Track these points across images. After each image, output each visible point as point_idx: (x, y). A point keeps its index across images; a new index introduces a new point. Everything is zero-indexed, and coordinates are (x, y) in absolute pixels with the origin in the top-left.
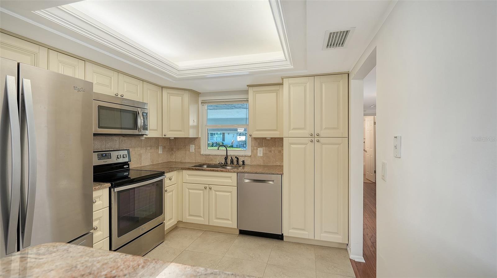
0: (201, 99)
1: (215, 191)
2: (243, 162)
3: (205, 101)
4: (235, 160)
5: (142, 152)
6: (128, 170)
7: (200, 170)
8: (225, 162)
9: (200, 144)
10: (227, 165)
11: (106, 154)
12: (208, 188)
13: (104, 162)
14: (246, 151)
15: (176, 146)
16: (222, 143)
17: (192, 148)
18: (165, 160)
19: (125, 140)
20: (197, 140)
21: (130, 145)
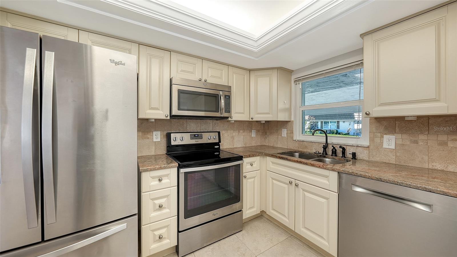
0: (294, 77)
1: (304, 190)
2: (354, 155)
3: (299, 79)
4: (339, 151)
5: (234, 134)
6: (218, 150)
7: (285, 159)
8: (323, 152)
9: (292, 129)
10: (327, 156)
11: (198, 135)
12: (294, 183)
13: (196, 141)
14: (359, 139)
15: (269, 130)
16: (336, 130)
17: (284, 132)
18: (259, 143)
19: (218, 123)
20: (290, 124)
21: (223, 128)
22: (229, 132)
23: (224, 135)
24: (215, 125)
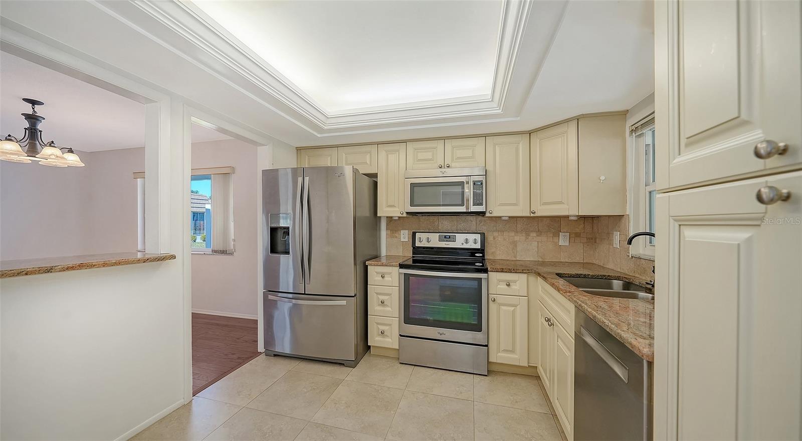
0: (629, 123)
3: (636, 126)
5: (517, 238)
6: (482, 259)
9: (627, 231)
11: (450, 236)
13: (446, 245)
17: (616, 239)
18: (577, 258)
20: (623, 222)
21: (495, 228)
22: (506, 234)
23: (497, 239)
24: (481, 223)
